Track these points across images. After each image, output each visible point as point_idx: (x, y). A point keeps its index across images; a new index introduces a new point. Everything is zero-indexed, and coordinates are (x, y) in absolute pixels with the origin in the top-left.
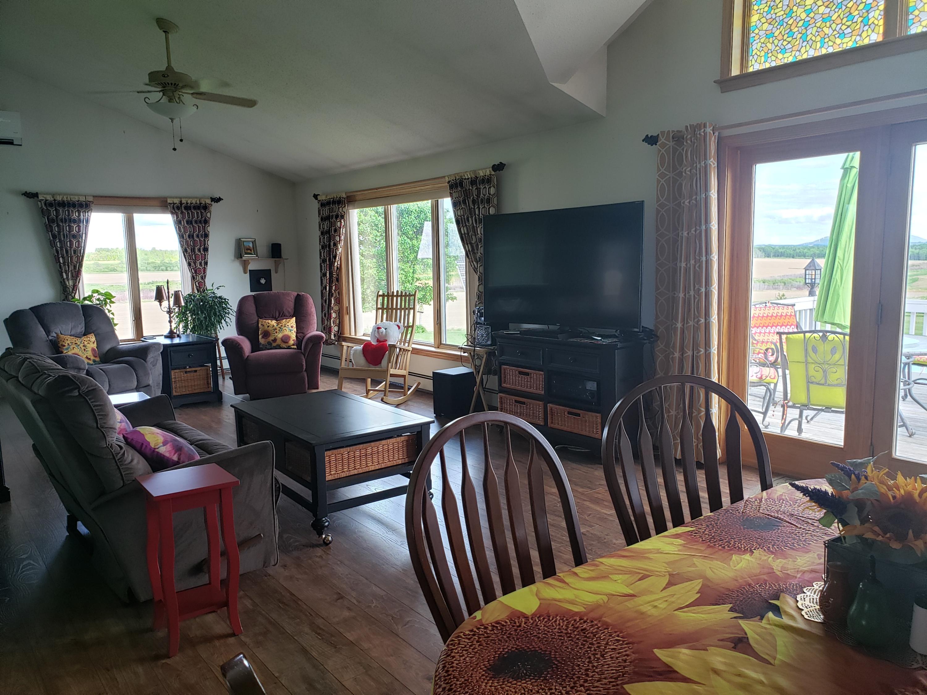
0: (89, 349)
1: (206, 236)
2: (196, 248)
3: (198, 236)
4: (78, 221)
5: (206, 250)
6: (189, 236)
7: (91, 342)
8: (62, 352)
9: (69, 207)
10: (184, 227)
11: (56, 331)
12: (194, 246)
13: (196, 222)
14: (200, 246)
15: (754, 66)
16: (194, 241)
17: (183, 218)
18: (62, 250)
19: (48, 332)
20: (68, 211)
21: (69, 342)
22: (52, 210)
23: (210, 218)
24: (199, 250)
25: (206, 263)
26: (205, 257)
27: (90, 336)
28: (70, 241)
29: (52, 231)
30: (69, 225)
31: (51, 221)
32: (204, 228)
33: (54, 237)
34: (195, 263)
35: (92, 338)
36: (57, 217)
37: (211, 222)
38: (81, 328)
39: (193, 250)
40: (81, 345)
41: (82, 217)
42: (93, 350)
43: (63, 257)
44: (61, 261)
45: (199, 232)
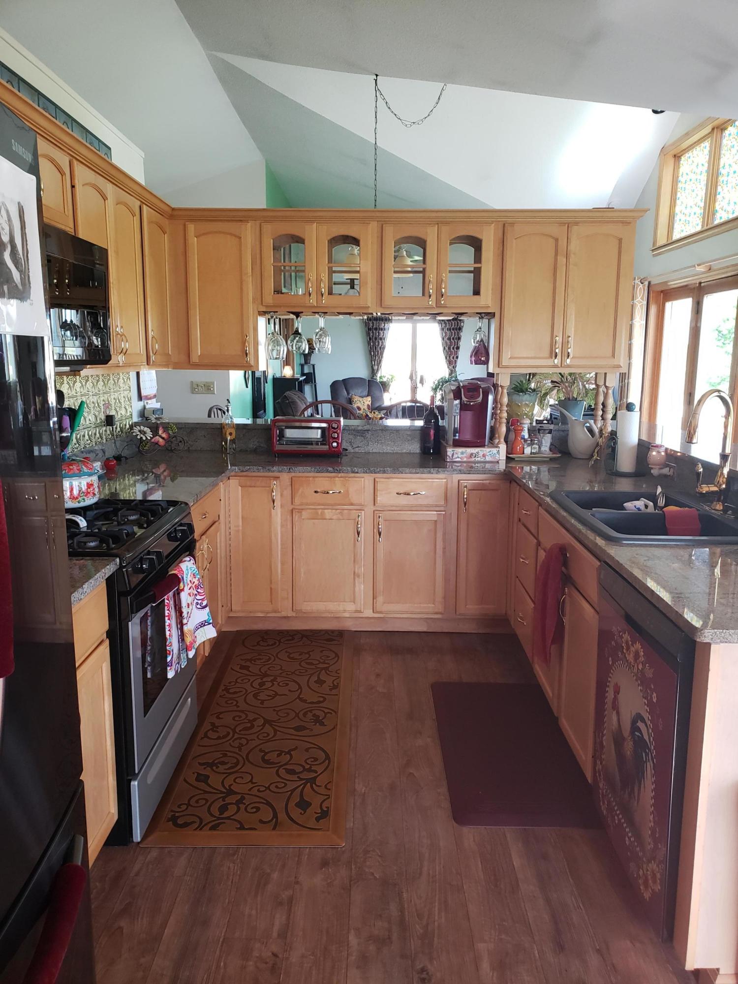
0: (366, 405)
1: (459, 338)
2: (452, 347)
3: (453, 339)
4: (383, 329)
5: (458, 348)
6: (448, 339)
7: (368, 401)
8: (352, 405)
9: (380, 320)
10: (446, 333)
11: (352, 392)
12: (451, 345)
13: (453, 329)
14: (455, 346)
15: (676, 235)
16: (451, 342)
17: (445, 327)
18: (373, 347)
19: (348, 394)
20: (379, 323)
21: (356, 400)
22: (371, 322)
23: (463, 326)
24: (453, 348)
25: (457, 357)
26: (456, 353)
27: (368, 397)
28: (378, 342)
29: (369, 336)
30: (378, 332)
31: (369, 329)
32: (458, 334)
33: (370, 339)
34: (450, 357)
35: (369, 398)
36: (373, 326)
37: (464, 329)
38: (366, 393)
39: (449, 348)
40: (362, 402)
41: (386, 327)
42: (368, 405)
43: (373, 351)
44: (372, 354)
45: (455, 336)
